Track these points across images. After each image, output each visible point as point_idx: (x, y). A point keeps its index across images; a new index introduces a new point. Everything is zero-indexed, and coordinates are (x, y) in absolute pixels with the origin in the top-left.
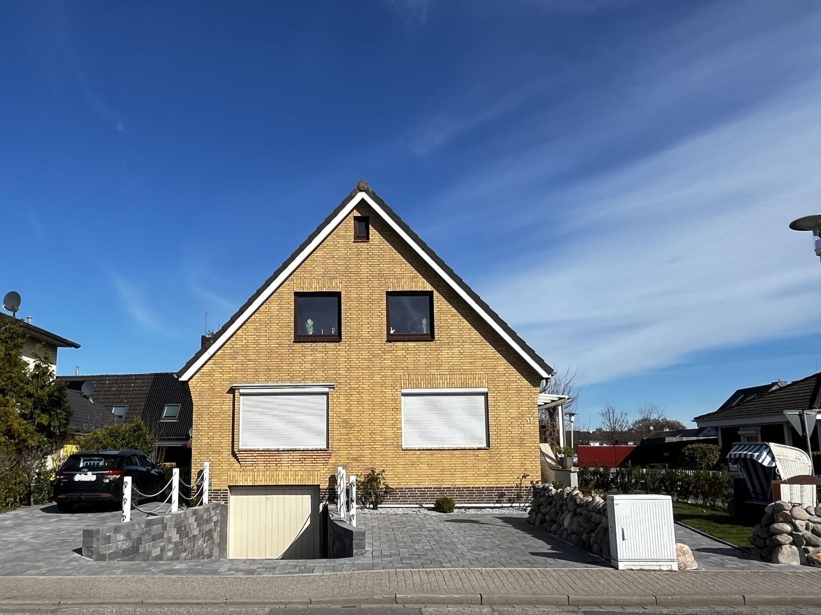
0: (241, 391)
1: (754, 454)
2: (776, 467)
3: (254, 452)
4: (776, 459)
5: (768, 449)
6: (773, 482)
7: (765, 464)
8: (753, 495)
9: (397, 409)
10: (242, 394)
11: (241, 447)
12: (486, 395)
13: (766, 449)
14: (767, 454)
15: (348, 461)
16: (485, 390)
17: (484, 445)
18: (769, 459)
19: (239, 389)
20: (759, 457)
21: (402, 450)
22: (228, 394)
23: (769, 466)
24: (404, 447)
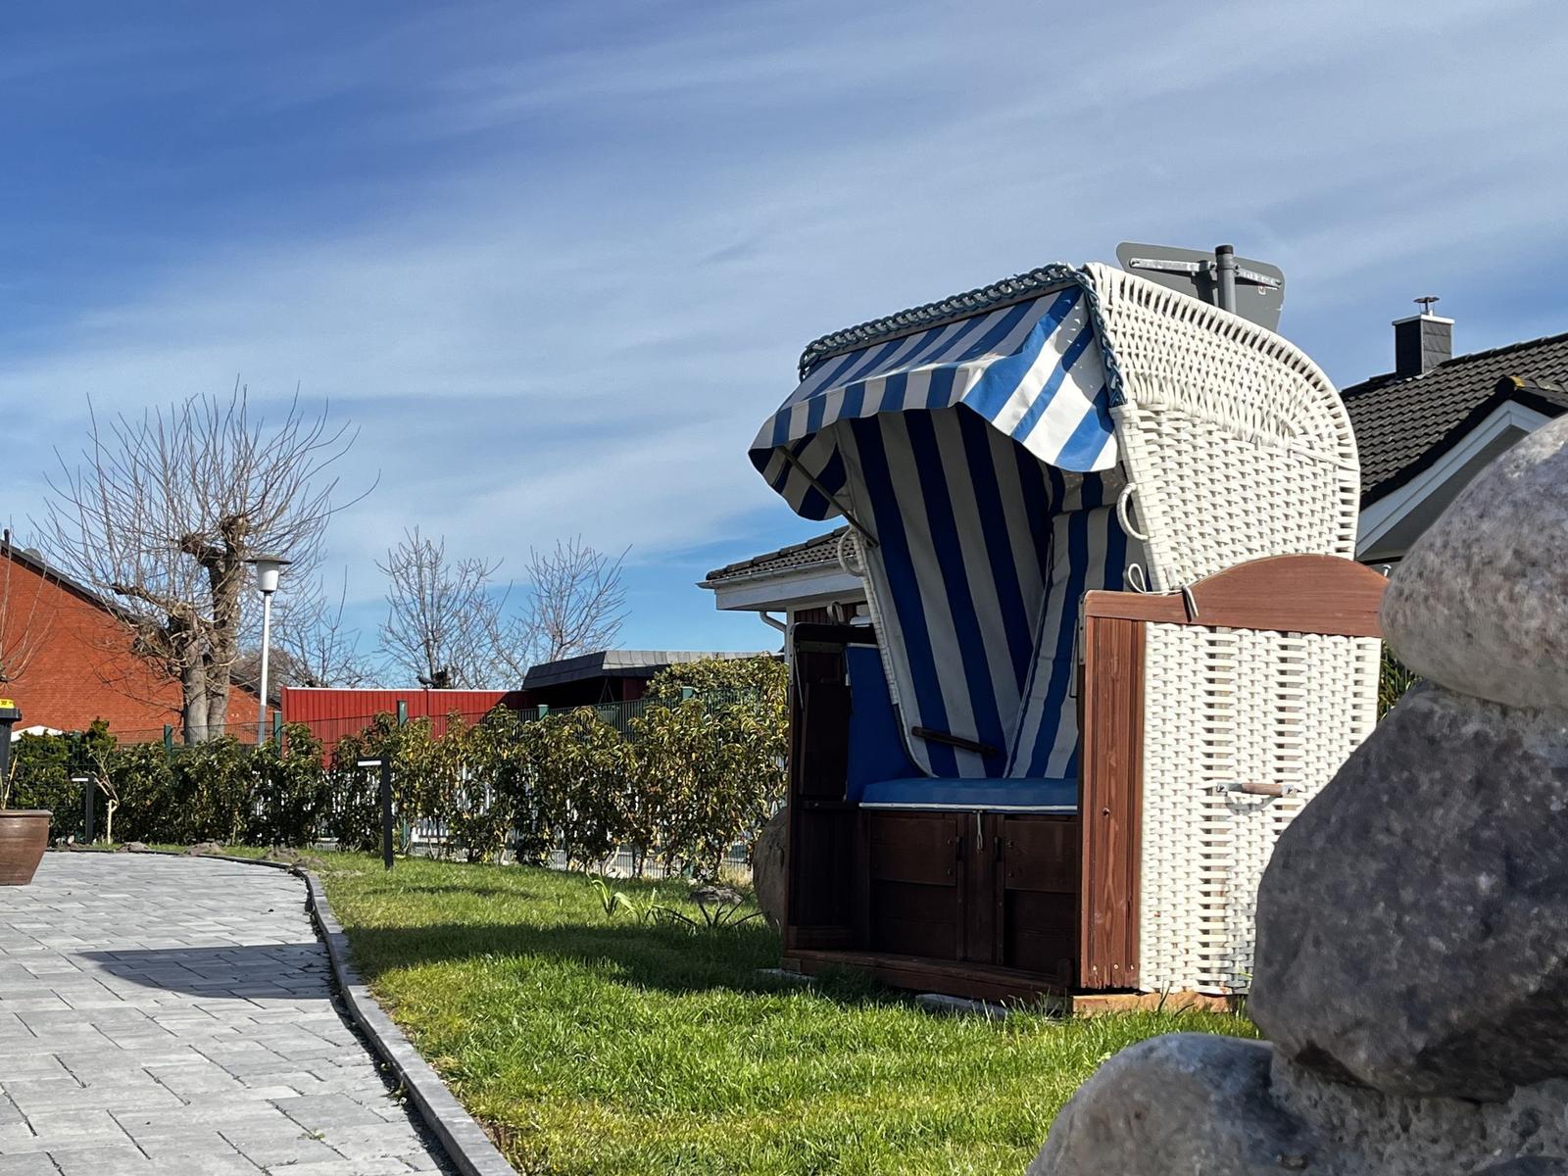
1: (968, 365)
2: (1122, 471)
4: (1130, 410)
5: (1075, 321)
6: (1095, 599)
7: (1046, 445)
8: (919, 752)
13: (1058, 313)
14: (1067, 362)
18: (1074, 403)
20: (1000, 383)
23: (1075, 465)
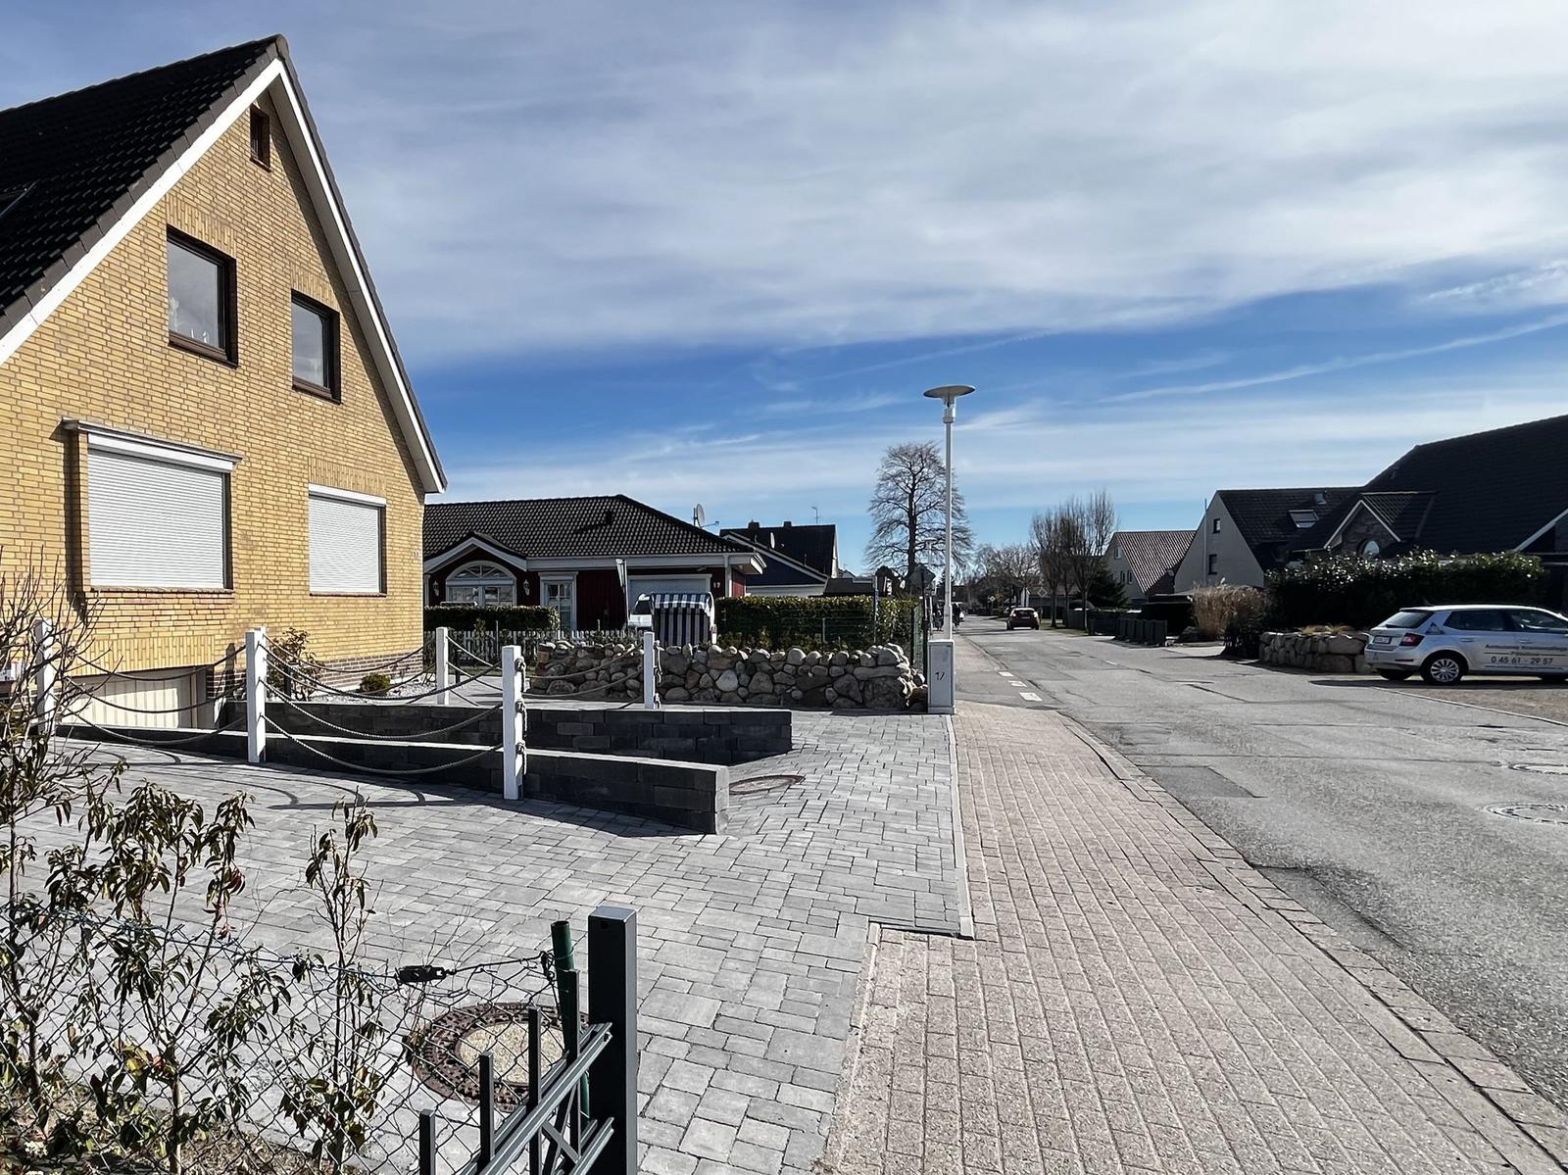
0: (93, 439)
3: (119, 595)
9: (303, 520)
10: (93, 450)
11: (95, 583)
12: (382, 510)
15: (249, 616)
16: (382, 501)
17: (376, 590)
19: (88, 433)
21: (311, 595)
22: (53, 442)
24: (312, 590)
